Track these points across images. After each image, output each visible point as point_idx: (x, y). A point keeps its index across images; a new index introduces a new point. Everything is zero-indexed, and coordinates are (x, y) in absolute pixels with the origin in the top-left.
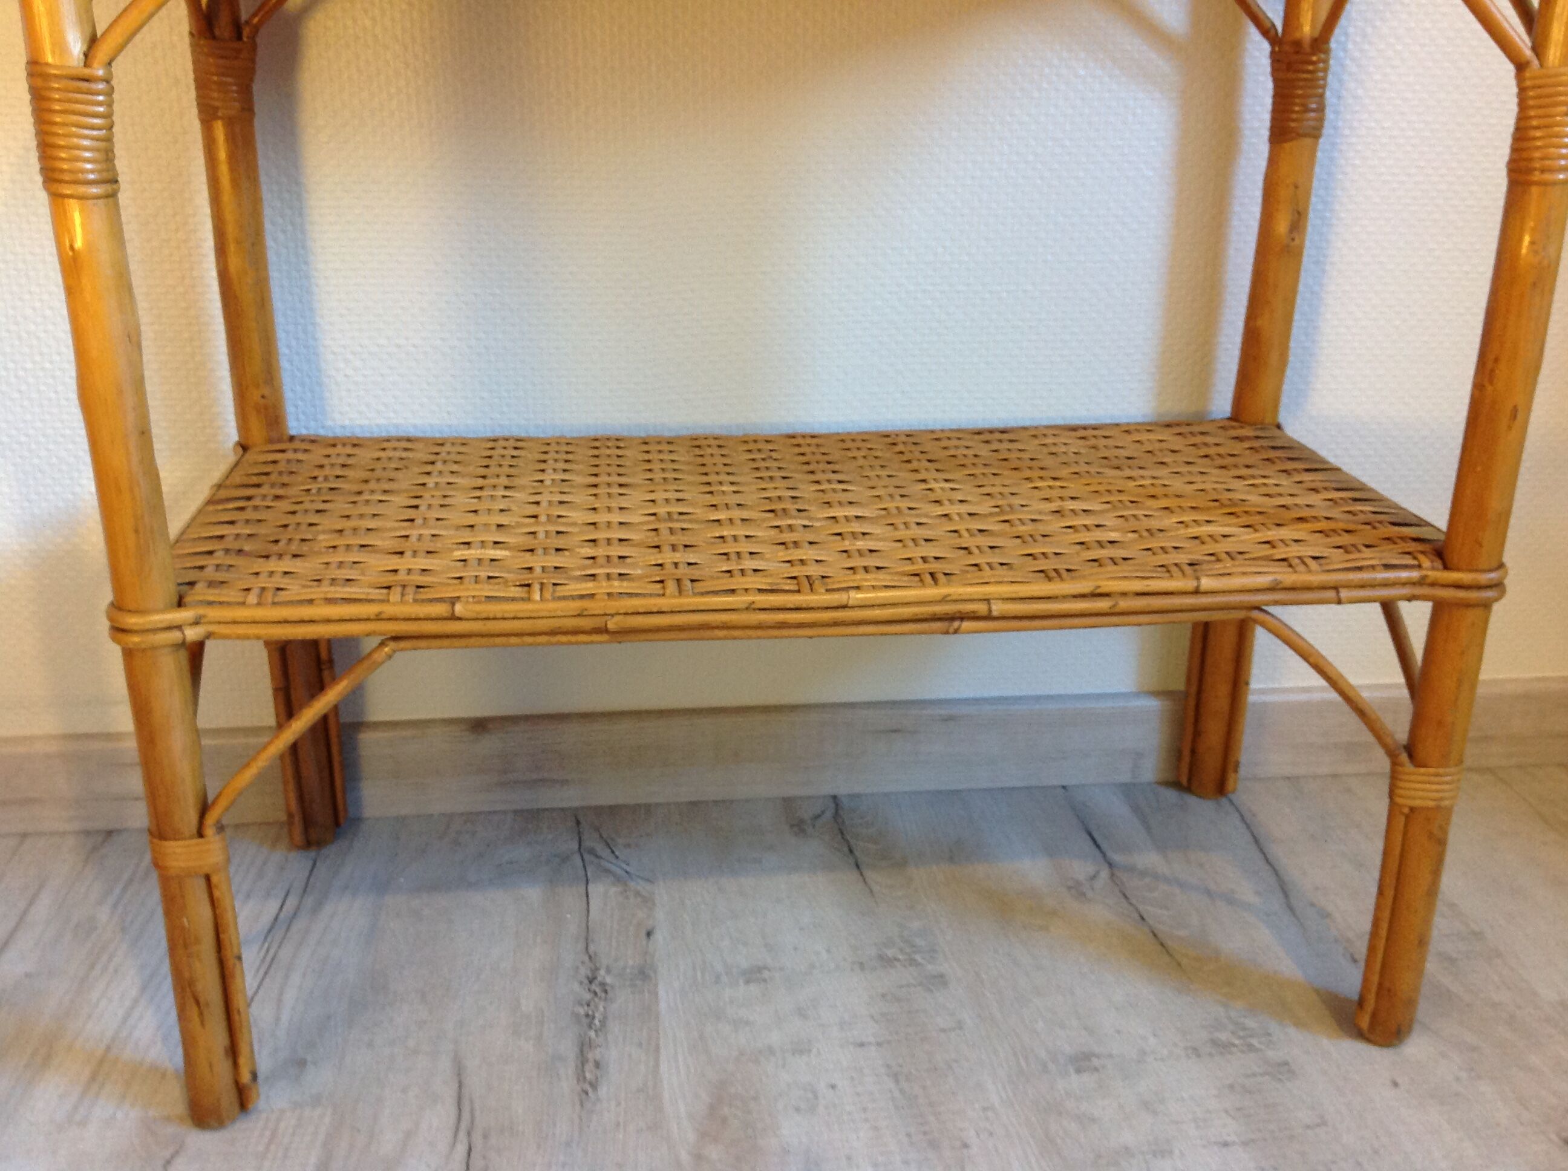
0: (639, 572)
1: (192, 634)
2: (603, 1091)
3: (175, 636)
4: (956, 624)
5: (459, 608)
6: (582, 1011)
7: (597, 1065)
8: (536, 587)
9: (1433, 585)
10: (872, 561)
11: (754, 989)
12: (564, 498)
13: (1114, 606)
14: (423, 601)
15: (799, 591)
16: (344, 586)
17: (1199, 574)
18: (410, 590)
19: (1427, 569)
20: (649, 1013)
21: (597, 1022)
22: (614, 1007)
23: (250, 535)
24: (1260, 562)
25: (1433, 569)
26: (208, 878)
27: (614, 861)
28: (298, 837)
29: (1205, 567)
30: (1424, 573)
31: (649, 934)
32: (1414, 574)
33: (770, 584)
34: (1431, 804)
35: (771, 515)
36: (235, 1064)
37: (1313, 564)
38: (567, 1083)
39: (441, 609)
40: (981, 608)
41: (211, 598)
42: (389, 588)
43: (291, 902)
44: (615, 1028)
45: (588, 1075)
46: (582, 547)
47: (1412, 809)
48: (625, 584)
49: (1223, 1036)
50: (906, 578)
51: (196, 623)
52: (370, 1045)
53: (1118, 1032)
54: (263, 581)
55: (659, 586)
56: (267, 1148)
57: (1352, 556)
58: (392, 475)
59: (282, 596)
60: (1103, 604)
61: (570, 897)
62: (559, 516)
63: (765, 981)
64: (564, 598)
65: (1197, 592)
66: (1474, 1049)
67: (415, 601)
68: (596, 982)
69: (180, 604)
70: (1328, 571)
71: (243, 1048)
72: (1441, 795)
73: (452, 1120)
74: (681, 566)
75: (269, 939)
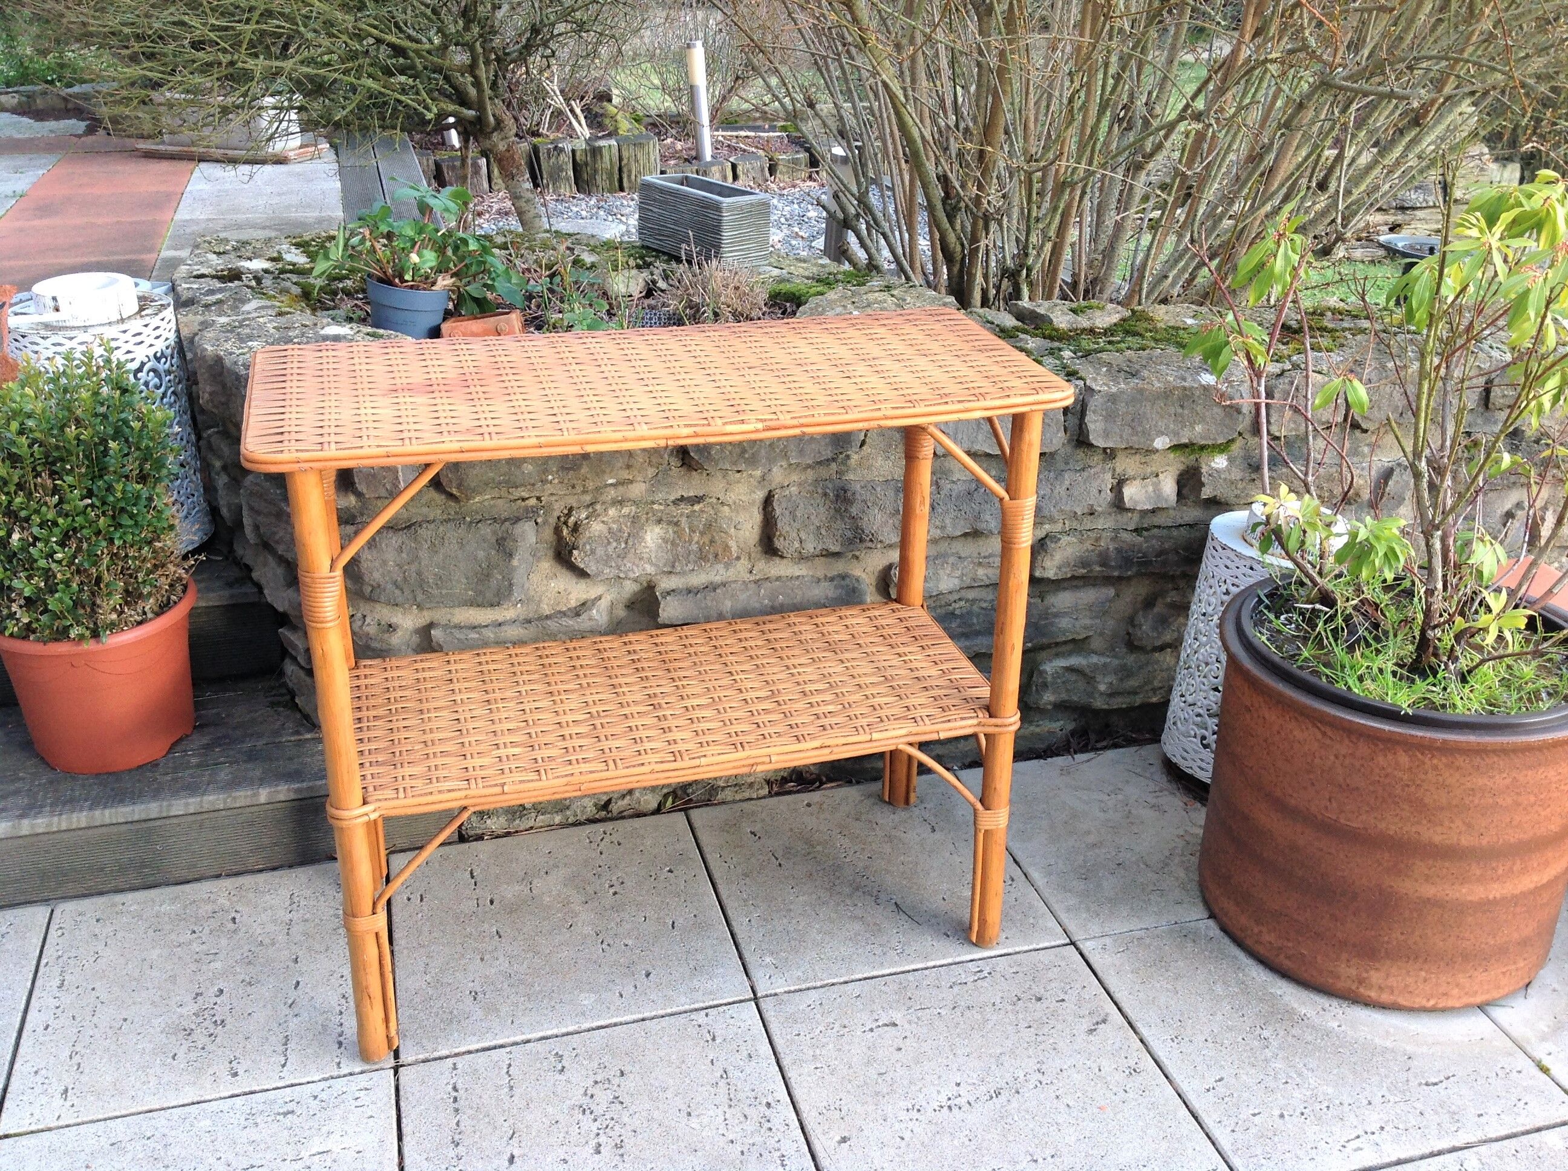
0: (592, 756)
3: (366, 818)
4: (754, 768)
5: (506, 788)
8: (542, 772)
10: (709, 738)
12: (537, 704)
14: (487, 787)
15: (675, 761)
16: (444, 781)
18: (479, 781)
24: (902, 721)
25: (984, 718)
26: (377, 934)
29: (874, 726)
30: (980, 720)
32: (975, 722)
33: (660, 758)
34: (995, 828)
35: (652, 708)
36: (387, 1027)
37: (926, 719)
39: (498, 790)
40: (766, 760)
41: (382, 797)
42: (467, 780)
46: (558, 741)
47: (986, 831)
48: (586, 765)
50: (728, 747)
51: (374, 811)
54: (402, 784)
55: (605, 764)
58: (432, 694)
59: (417, 791)
60: (825, 752)
62: (538, 719)
64: (558, 777)
65: (870, 741)
67: (484, 787)
69: (365, 803)
70: (935, 724)
71: (392, 1018)
72: (999, 823)
74: (613, 750)
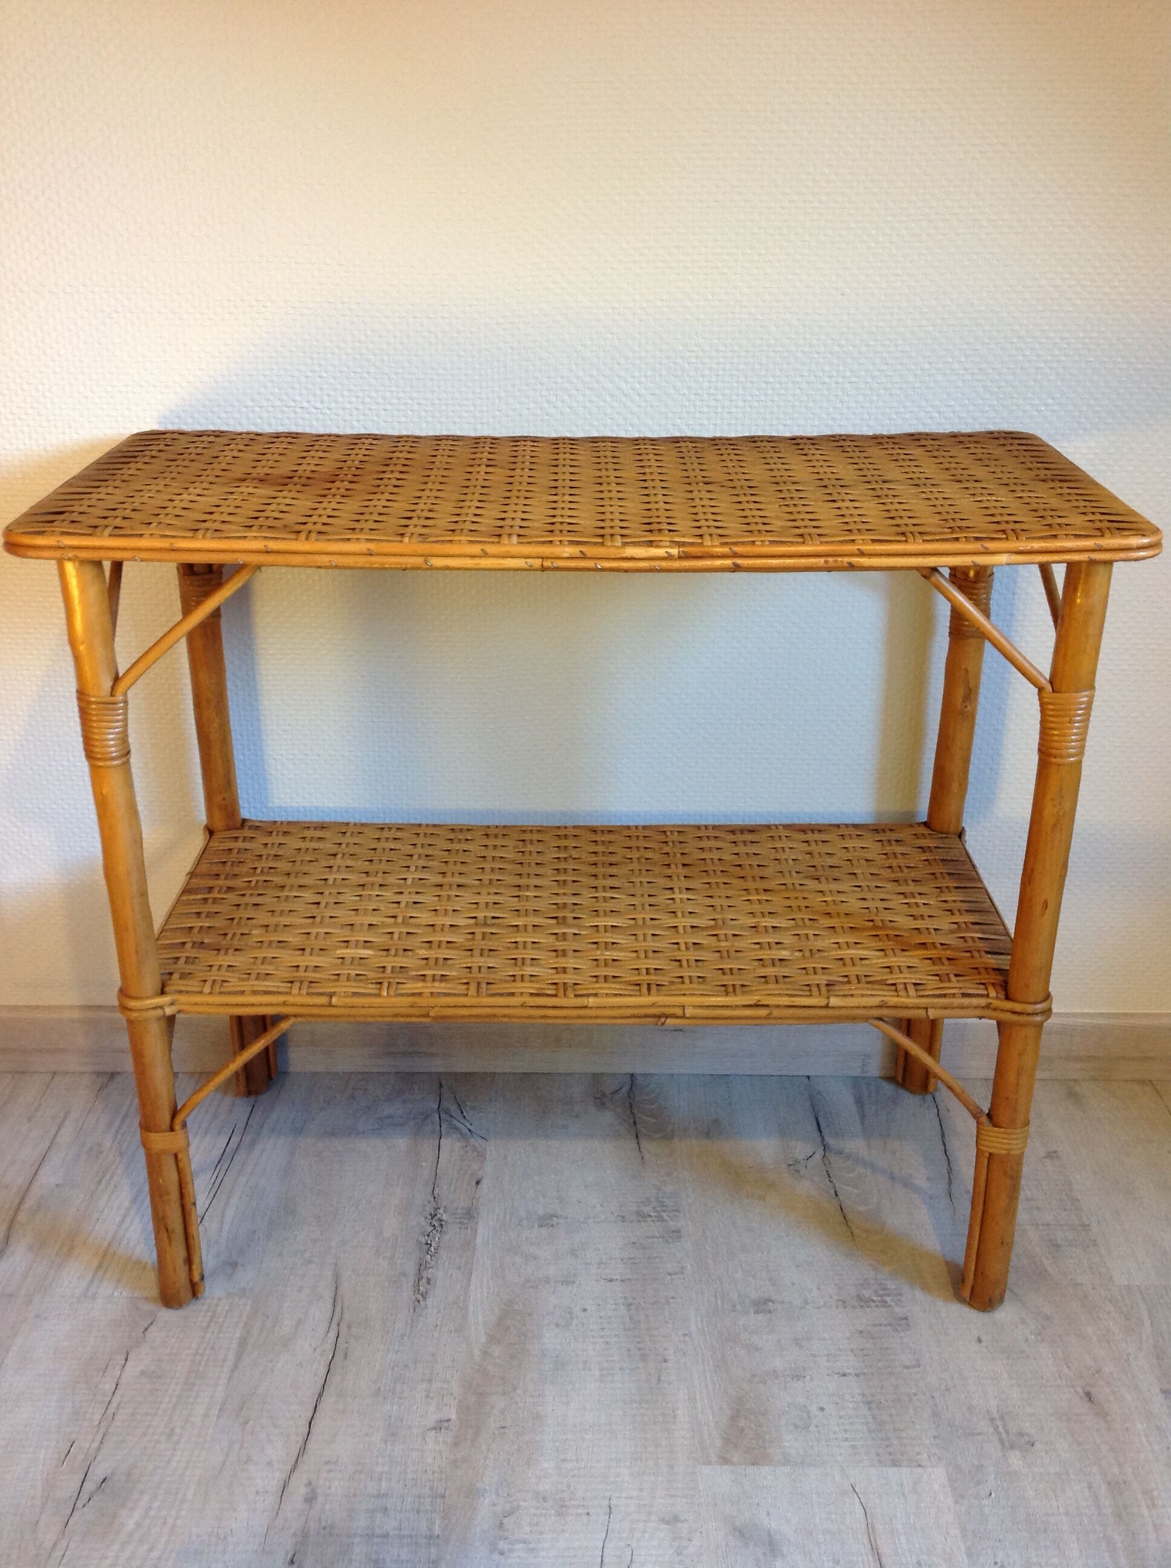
0: (454, 973)
1: (169, 1011)
2: (429, 1302)
3: (159, 1012)
4: (663, 1020)
5: (334, 1000)
6: (423, 1240)
7: (429, 1281)
8: (386, 985)
9: (995, 1009)
10: (610, 972)
11: (544, 1230)
12: (418, 898)
13: (770, 1014)
14: (313, 994)
15: (556, 996)
16: (265, 980)
17: (831, 993)
18: (305, 985)
19: (992, 998)
20: (469, 1245)
21: (432, 1249)
22: (446, 1237)
23: (209, 927)
24: (876, 987)
25: (997, 998)
26: (176, 1156)
27: (462, 1121)
28: (242, 1088)
29: (837, 987)
30: (990, 1001)
31: (478, 1183)
32: (983, 1002)
33: (538, 989)
34: (1005, 1152)
35: (554, 921)
36: (190, 1270)
37: (912, 991)
38: (406, 1293)
39: (323, 1000)
40: (679, 1012)
41: (182, 988)
42: (292, 982)
43: (235, 1139)
44: (443, 1254)
45: (421, 1288)
46: (422, 948)
47: (991, 1154)
48: (443, 985)
49: (867, 1293)
50: (630, 988)
51: (172, 1004)
52: (280, 1255)
53: (793, 1284)
54: (214, 975)
55: (466, 987)
56: (208, 1326)
57: (943, 985)
58: (306, 869)
59: (227, 987)
60: (763, 1012)
61: (427, 1148)
62: (411, 917)
63: (552, 1226)
64: (402, 995)
65: (827, 1006)
66: (1047, 1318)
67: (308, 994)
68: (436, 1218)
69: (163, 992)
70: (923, 996)
71: (196, 1260)
72: (1011, 1147)
73: (330, 1312)
74: (483, 970)
75: (218, 1168)
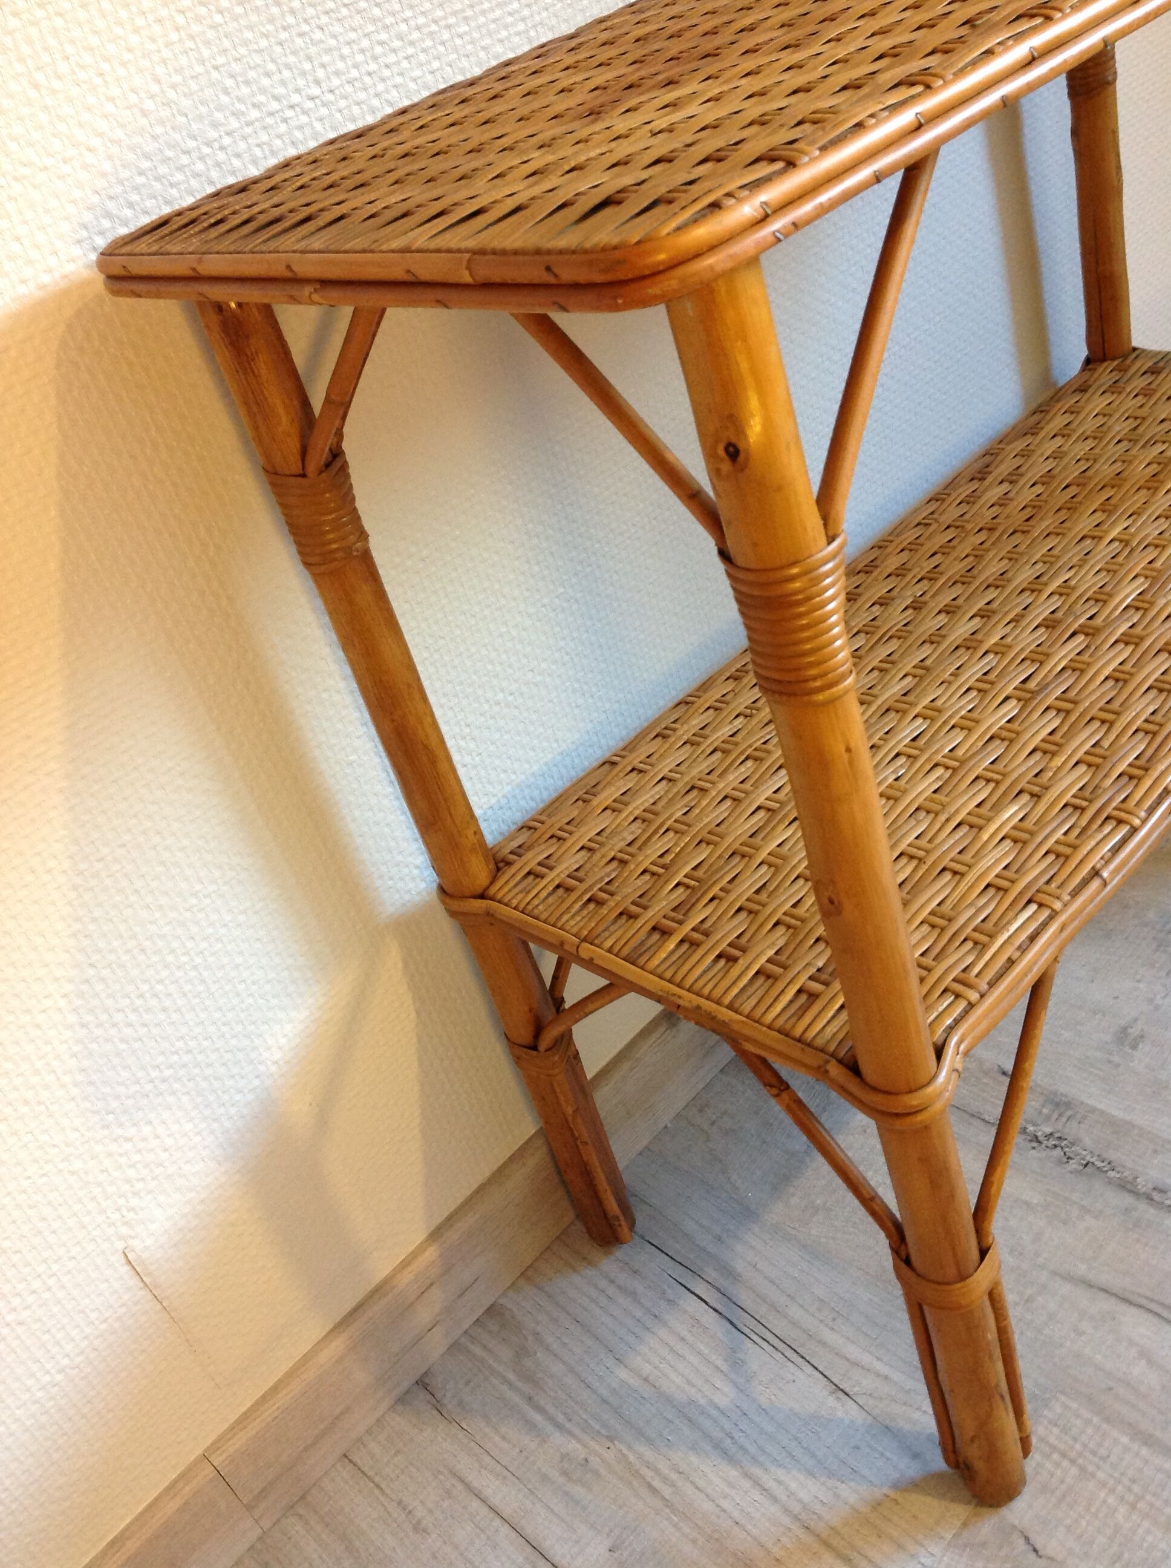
6: (1073, 1165)
7: (1158, 1190)
11: (1146, 1048)
21: (1099, 1164)
22: (1088, 1144)
26: (991, 1294)
35: (1083, 637)
63: (1142, 1037)
68: (1042, 1138)
75: (744, 1330)
